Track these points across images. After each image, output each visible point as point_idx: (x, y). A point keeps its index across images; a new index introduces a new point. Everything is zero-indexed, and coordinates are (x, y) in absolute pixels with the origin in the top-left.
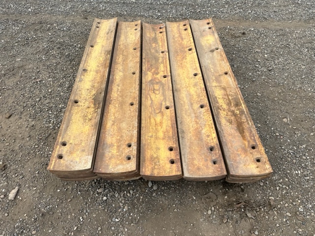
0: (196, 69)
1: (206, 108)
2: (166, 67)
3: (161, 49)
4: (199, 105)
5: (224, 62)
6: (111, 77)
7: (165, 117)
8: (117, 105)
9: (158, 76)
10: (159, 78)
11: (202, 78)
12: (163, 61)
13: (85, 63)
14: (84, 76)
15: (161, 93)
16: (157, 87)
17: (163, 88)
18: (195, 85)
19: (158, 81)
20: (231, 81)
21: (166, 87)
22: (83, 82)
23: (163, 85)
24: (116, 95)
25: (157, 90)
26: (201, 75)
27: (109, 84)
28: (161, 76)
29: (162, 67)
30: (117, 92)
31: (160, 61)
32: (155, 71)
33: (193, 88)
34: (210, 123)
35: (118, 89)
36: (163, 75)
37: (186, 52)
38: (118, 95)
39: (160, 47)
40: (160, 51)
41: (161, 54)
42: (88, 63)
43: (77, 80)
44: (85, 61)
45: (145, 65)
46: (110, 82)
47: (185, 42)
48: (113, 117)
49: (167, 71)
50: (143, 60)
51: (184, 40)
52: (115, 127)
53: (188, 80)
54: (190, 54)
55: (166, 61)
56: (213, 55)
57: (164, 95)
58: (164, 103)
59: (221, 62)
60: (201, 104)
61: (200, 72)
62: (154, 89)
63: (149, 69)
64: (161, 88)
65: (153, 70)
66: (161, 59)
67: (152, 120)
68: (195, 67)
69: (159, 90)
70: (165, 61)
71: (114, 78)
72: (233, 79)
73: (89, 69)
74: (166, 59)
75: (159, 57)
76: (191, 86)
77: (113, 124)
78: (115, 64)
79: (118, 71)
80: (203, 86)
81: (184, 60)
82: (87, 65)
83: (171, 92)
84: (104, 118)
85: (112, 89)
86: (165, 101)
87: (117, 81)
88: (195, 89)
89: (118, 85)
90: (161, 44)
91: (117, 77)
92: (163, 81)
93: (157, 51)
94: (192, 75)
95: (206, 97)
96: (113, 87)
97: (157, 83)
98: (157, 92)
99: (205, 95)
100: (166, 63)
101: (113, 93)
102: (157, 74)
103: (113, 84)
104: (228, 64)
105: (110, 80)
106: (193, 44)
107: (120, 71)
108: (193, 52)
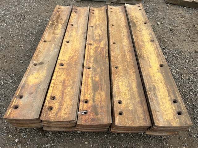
0: (65, 45)
1: (70, 23)
2: (88, 51)
3: (90, 72)
4: (73, 26)
5: (40, 50)
6: (131, 39)
7: (94, 23)
8: (122, 25)
9: (95, 45)
10: (95, 44)
11: (65, 37)
12: (90, 58)
13: (156, 46)
14: (150, 37)
15: (95, 34)
16: (98, 38)
17: (93, 37)
18: (71, 36)
19: (96, 42)
20: (46, 36)
21: (91, 37)
22: (149, 34)
23: (93, 39)
24: (123, 30)
25: (97, 36)
26: (65, 40)
27: (130, 34)
28: (93, 45)
29: (92, 52)
30: (123, 32)
31: (93, 59)
32: (98, 49)
33: (73, 35)
34: (72, 18)
35: (123, 33)
36: (92, 46)
37: (67, 64)
38: (122, 31)
39: (90, 76)
40: (91, 69)
41: (91, 66)
42: (154, 47)
43: (153, 33)
44: (157, 48)
45: (106, 52)
46: (130, 36)
47: (63, 76)
48: (122, 20)
49: (88, 48)
50: (107, 55)
51: (62, 79)
52: (120, 17)
53: (74, 40)
54: (64, 60)
55: (87, 57)
56: (43, 59)
57: (93, 34)
58: (94, 29)
59: (42, 51)
60: (72, 26)
61: (64, 42)
62: (99, 36)
63: (103, 49)
64: (94, 37)
65: (99, 50)
66: (92, 61)
67: (101, 21)
68: (66, 47)
69: (96, 36)
70: (89, 58)
71: (128, 40)
72: (44, 36)
73: (150, 43)
74: (87, 59)
75: (93, 62)
76: (74, 36)
77: (121, 18)
78: (131, 50)
79: (127, 45)
80: (66, 33)
81: (71, 56)
82: (154, 45)
83: (88, 33)
84: (126, 19)
85: (127, 32)
86: (93, 30)
87: (126, 38)
88: (72, 34)
89: (124, 36)
90: (90, 80)
91: (126, 41)
92: (92, 41)
93: (95, 70)
94: (71, 43)
95: (68, 27)
96: (127, 34)
97: (97, 40)
98: (97, 35)
99: (67, 29)
100: (88, 55)
101: (126, 30)
102: (96, 47)
103: (127, 35)
104: (38, 46)
105: (130, 37)
106: (56, 69)
107: (125, 46)
108: (61, 60)
